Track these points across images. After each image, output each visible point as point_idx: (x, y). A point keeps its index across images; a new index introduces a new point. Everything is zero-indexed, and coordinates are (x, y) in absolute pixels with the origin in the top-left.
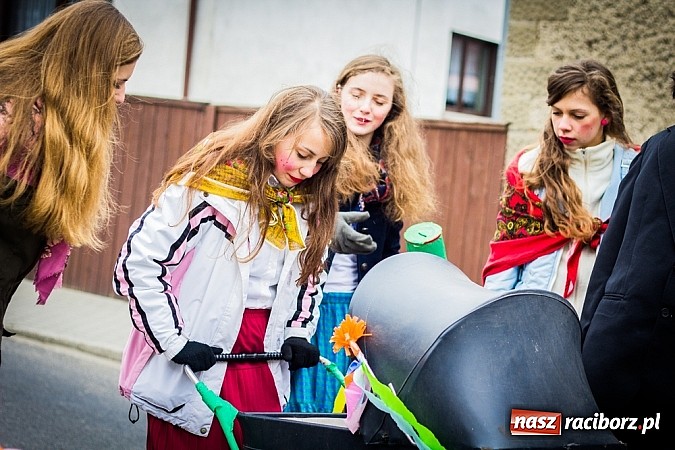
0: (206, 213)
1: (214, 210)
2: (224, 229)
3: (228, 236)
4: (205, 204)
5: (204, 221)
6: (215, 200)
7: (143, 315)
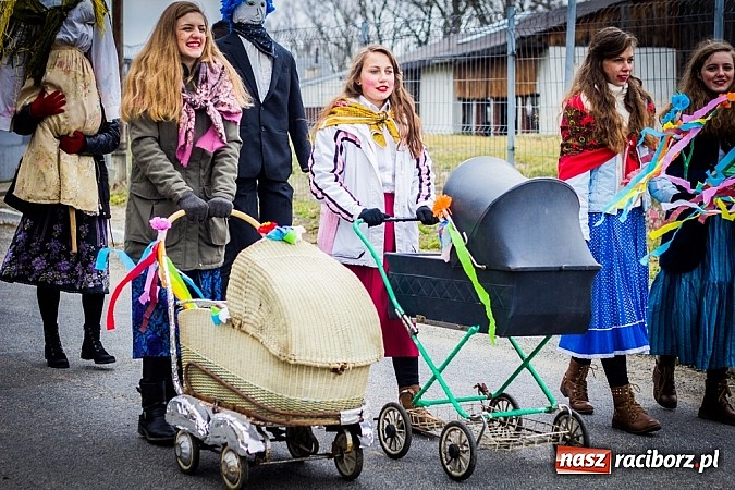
0: (341, 135)
1: (346, 133)
2: (354, 142)
3: (359, 146)
4: (339, 131)
5: (342, 141)
6: (343, 127)
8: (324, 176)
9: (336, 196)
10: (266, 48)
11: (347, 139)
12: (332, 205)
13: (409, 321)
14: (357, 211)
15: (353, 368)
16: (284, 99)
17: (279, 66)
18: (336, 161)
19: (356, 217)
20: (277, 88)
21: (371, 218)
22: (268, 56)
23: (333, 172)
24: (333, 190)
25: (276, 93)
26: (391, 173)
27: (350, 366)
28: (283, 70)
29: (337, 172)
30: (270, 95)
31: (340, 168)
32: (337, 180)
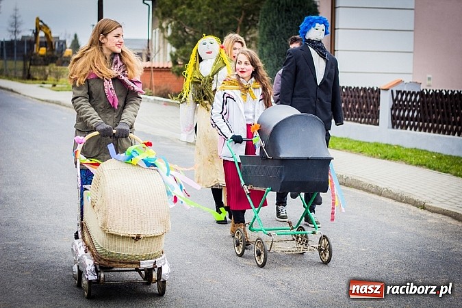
1: (229, 94)
3: (235, 101)
4: (225, 93)
5: (227, 98)
6: (227, 91)
8: (216, 116)
9: (221, 127)
10: (323, 54)
12: (219, 131)
13: (246, 188)
14: (230, 135)
15: (144, 238)
16: (331, 84)
17: (329, 65)
18: (223, 108)
19: (229, 138)
20: (328, 77)
21: (237, 140)
22: (324, 59)
23: (221, 113)
24: (220, 123)
25: (327, 80)
26: (252, 114)
27: (142, 236)
28: (331, 67)
29: (223, 114)
30: (324, 81)
31: (225, 111)
32: (223, 118)
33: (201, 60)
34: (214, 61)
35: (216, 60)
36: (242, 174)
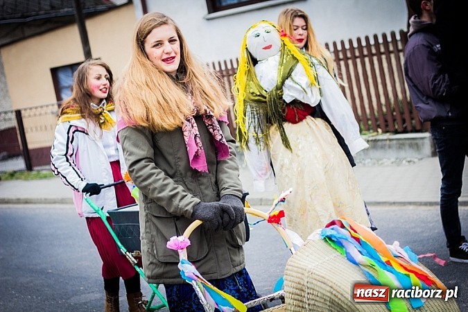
0: (73, 129)
1: (76, 127)
2: (84, 132)
3: (87, 134)
4: (71, 126)
5: (74, 133)
6: (74, 122)
7: (65, 177)
9: (67, 174)
11: (77, 130)
13: (131, 256)
14: (81, 186)
23: (66, 155)
24: (64, 168)
29: (68, 155)
31: (70, 152)
32: (68, 160)
33: (255, 62)
34: (277, 58)
35: (282, 56)
36: (118, 236)
